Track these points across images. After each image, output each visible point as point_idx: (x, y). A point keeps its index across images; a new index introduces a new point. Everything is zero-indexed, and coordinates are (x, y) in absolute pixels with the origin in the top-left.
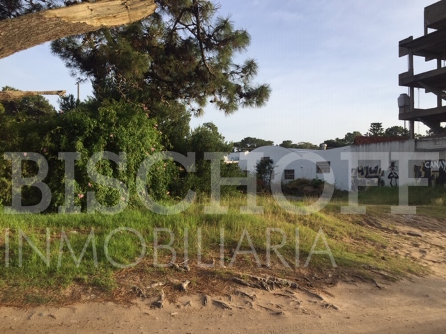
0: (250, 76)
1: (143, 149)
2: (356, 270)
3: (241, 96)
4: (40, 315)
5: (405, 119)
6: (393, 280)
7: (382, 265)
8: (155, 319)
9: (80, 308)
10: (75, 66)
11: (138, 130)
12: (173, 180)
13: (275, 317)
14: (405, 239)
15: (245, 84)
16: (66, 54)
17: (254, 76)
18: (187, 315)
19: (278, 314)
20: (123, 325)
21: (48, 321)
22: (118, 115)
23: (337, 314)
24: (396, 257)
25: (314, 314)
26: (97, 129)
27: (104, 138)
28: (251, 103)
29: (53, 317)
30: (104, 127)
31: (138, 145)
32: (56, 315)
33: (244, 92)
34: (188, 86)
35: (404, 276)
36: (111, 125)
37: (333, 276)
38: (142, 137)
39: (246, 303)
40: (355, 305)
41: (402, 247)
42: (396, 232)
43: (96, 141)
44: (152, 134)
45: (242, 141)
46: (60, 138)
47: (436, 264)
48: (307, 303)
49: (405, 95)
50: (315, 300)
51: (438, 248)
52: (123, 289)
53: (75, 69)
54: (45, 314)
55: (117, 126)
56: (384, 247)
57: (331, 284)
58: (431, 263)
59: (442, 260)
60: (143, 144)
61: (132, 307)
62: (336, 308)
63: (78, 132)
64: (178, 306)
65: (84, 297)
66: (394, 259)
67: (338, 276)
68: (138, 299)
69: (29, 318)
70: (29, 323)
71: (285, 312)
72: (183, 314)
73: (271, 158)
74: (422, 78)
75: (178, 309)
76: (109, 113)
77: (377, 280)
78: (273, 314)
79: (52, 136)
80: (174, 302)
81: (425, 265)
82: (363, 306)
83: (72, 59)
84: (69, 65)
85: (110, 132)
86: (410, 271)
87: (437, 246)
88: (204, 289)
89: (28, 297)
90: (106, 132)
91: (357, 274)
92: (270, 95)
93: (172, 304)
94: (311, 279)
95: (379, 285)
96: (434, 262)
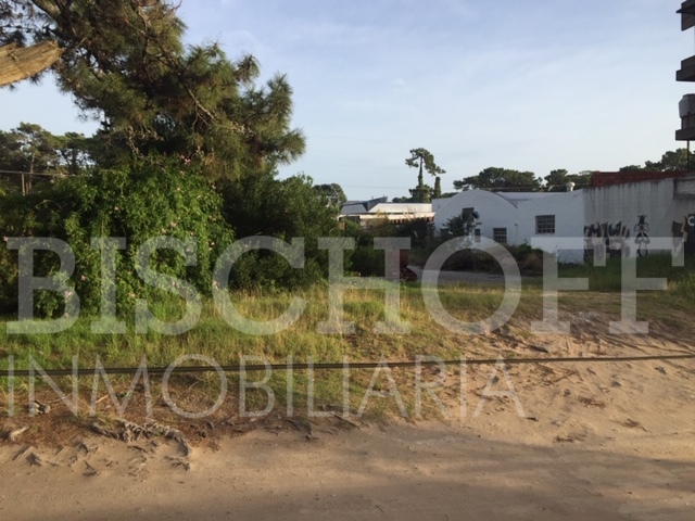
5: (687, 140)
22: (129, 178)
27: (107, 212)
30: (109, 196)
43: (95, 217)
45: (481, 173)
49: (690, 96)
50: (177, 455)
55: (126, 194)
63: (74, 205)
73: (475, 210)
79: (36, 213)
85: (115, 203)
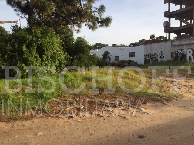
0: (102, 13)
1: (54, 49)
2: (154, 97)
3: (99, 22)
4: (18, 125)
5: (166, 32)
6: (170, 101)
7: (164, 94)
8: (71, 123)
9: (36, 120)
10: (19, 11)
11: (51, 40)
12: (68, 62)
13: (124, 119)
14: (171, 83)
15: (100, 16)
16: (14, 5)
17: (104, 13)
18: (85, 121)
19: (125, 118)
20: (57, 127)
21: (22, 127)
22: (41, 33)
23: (149, 116)
24: (169, 91)
25: (140, 117)
26: (32, 40)
27: (36, 44)
28: (103, 26)
29: (24, 125)
30: (35, 39)
31: (52, 47)
32: (25, 125)
33: (100, 20)
34: (73, 19)
35: (174, 99)
36: (38, 38)
37: (145, 100)
38: (53, 43)
39: (110, 114)
40: (156, 112)
41: (170, 87)
42: (166, 81)
43: (32, 46)
44: (58, 42)
46: (15, 45)
47: (186, 93)
48: (136, 112)
49: (166, 21)
50: (139, 111)
51: (185, 86)
52: (54, 111)
53: (19, 12)
54: (20, 124)
55: (41, 38)
56: (163, 87)
57: (145, 104)
58: (183, 93)
59: (188, 91)
60: (54, 46)
61: (60, 119)
62: (149, 114)
63: (23, 42)
64: (80, 117)
65: (37, 116)
66: (168, 92)
67: (147, 100)
68: (62, 115)
69: (13, 127)
70: (13, 129)
71: (128, 117)
72: (83, 120)
73: (109, 52)
74: (174, 13)
75: (80, 118)
76: (37, 32)
77: (163, 101)
78: (122, 118)
79: (11, 44)
80: (78, 116)
81: (181, 94)
82: (160, 112)
83: (17, 8)
84: (15, 10)
85: (38, 41)
86: (176, 96)
87: (184, 85)
88: (90, 109)
89: (11, 117)
90: (36, 41)
91: (155, 99)
92: (112, 21)
93: (77, 116)
94: (136, 102)
95: (164, 103)
96: (184, 92)
